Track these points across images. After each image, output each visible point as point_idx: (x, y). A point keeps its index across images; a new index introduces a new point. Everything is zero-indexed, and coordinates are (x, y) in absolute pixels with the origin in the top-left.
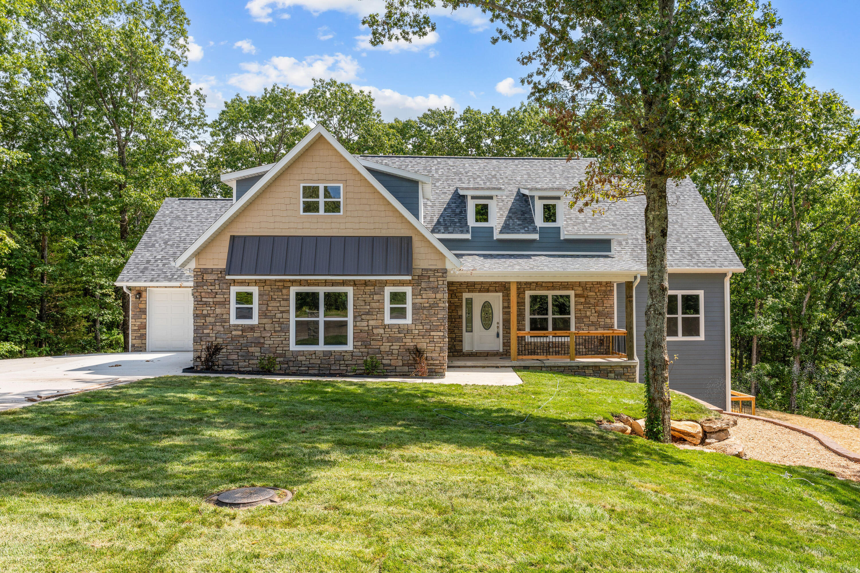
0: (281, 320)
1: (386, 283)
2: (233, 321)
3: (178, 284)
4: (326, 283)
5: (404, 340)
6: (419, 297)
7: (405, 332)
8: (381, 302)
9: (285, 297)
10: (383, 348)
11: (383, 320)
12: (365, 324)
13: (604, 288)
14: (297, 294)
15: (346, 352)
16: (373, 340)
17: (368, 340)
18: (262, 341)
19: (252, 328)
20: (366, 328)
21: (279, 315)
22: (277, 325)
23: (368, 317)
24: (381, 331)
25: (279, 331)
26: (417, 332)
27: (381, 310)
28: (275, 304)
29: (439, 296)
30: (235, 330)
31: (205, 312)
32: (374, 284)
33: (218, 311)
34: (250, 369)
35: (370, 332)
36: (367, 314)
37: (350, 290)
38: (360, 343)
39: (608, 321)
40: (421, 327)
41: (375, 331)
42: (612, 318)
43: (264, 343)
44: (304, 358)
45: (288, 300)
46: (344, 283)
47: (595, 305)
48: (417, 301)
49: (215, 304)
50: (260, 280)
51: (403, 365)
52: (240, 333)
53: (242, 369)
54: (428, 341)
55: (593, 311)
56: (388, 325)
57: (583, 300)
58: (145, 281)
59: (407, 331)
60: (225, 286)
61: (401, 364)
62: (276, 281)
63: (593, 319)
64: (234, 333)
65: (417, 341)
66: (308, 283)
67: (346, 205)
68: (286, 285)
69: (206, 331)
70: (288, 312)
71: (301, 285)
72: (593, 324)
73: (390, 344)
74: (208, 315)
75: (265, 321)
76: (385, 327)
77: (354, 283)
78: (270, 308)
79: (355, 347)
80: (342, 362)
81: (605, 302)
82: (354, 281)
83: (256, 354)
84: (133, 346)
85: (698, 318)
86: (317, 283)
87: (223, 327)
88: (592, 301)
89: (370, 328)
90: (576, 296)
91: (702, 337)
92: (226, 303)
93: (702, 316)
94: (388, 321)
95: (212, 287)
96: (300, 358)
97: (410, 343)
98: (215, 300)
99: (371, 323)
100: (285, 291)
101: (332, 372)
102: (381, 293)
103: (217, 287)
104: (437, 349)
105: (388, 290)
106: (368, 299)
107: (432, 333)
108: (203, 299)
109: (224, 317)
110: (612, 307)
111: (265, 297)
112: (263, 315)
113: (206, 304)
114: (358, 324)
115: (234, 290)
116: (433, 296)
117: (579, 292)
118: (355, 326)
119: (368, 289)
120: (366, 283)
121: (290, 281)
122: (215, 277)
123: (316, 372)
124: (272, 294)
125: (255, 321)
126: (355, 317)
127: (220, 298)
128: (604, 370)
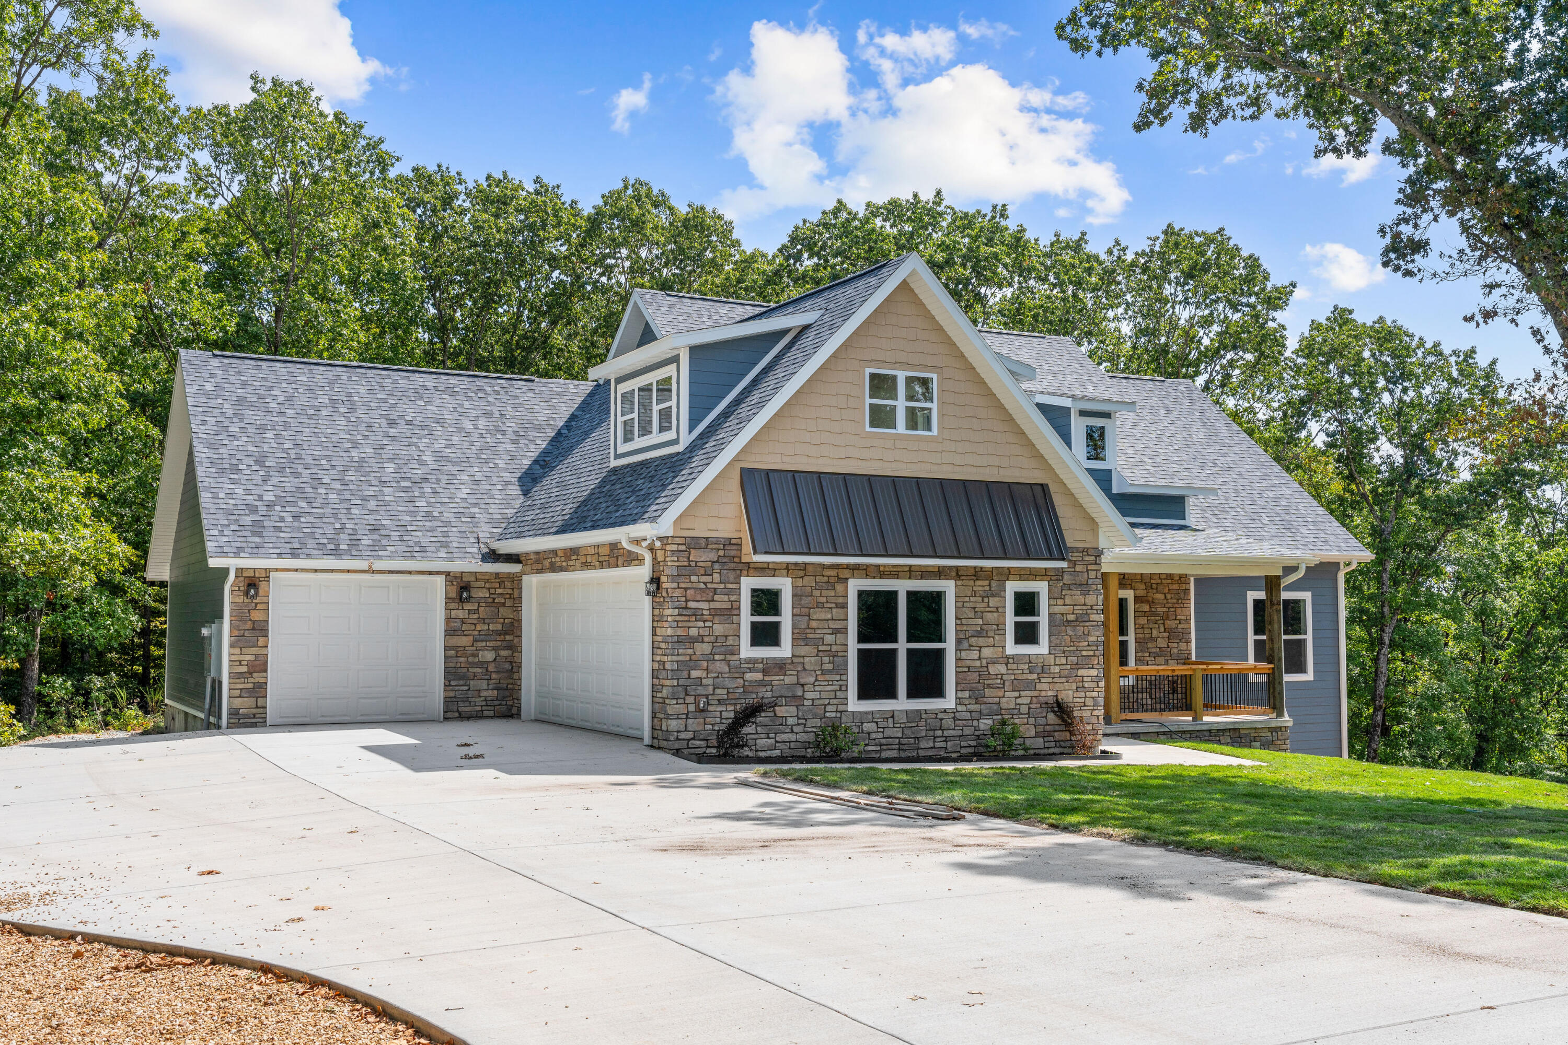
0: (834, 648)
1: (1008, 574)
2: (747, 651)
3: (363, 565)
4: (911, 572)
5: (1038, 686)
6: (1060, 602)
7: (1039, 670)
8: (999, 610)
9: (840, 600)
10: (1005, 703)
11: (1004, 647)
12: (975, 654)
13: (1176, 586)
14: (861, 594)
15: (945, 711)
16: (989, 686)
17: (980, 686)
18: (800, 693)
19: (780, 666)
20: (978, 664)
21: (829, 639)
22: (826, 659)
23: (981, 642)
24: (1002, 669)
25: (830, 672)
26: (1057, 669)
27: (1000, 627)
28: (822, 616)
29: (1091, 600)
30: (751, 670)
31: (693, 632)
32: (989, 574)
33: (719, 629)
34: (777, 753)
35: (983, 672)
36: (979, 634)
37: (948, 587)
38: (966, 694)
39: (1183, 646)
40: (1064, 661)
41: (993, 670)
42: (1188, 642)
43: (802, 697)
44: (873, 727)
45: (844, 606)
46: (940, 573)
47: (1165, 617)
48: (1057, 609)
49: (715, 613)
50: (796, 564)
51: (1037, 735)
52: (759, 676)
53: (762, 754)
54: (1074, 686)
55: (1162, 629)
56: (1013, 657)
57: (1146, 608)
58: (280, 556)
59: (1040, 668)
60: (732, 576)
61: (1033, 733)
62: (823, 566)
63: (1162, 643)
64: (748, 676)
65: (1058, 687)
66: (881, 572)
67: (941, 415)
68: (840, 575)
69: (695, 674)
70: (844, 631)
71: (867, 576)
72: (1161, 652)
73: (1016, 694)
74: (700, 639)
75: (804, 650)
76: (1007, 660)
77: (958, 574)
78: (814, 624)
79: (959, 701)
80: (939, 733)
81: (1179, 611)
82: (957, 569)
83: (791, 721)
84: (234, 713)
85: (1305, 640)
86: (894, 573)
87: (728, 662)
88: (1161, 610)
89: (984, 662)
90: (1137, 599)
91: (1309, 676)
92: (732, 612)
93: (1309, 637)
94: (1012, 649)
95: (708, 579)
96: (867, 727)
97: (1047, 692)
98: (713, 605)
99: (987, 652)
100: (839, 588)
101: (922, 753)
102: (1000, 593)
103: (716, 576)
104: (1089, 702)
105: (1012, 587)
106: (980, 606)
107: (1081, 672)
108: (692, 604)
109: (730, 641)
110: (1188, 621)
111: (806, 601)
112: (800, 638)
113: (696, 614)
114: (964, 654)
115: (748, 584)
116: (1081, 599)
117: (1141, 593)
118: (958, 660)
119: (981, 585)
120: (977, 574)
121: (848, 567)
122: (713, 556)
123: (893, 754)
124: (817, 593)
125: (784, 650)
126: (959, 641)
127: (721, 602)
128: (1246, 736)
